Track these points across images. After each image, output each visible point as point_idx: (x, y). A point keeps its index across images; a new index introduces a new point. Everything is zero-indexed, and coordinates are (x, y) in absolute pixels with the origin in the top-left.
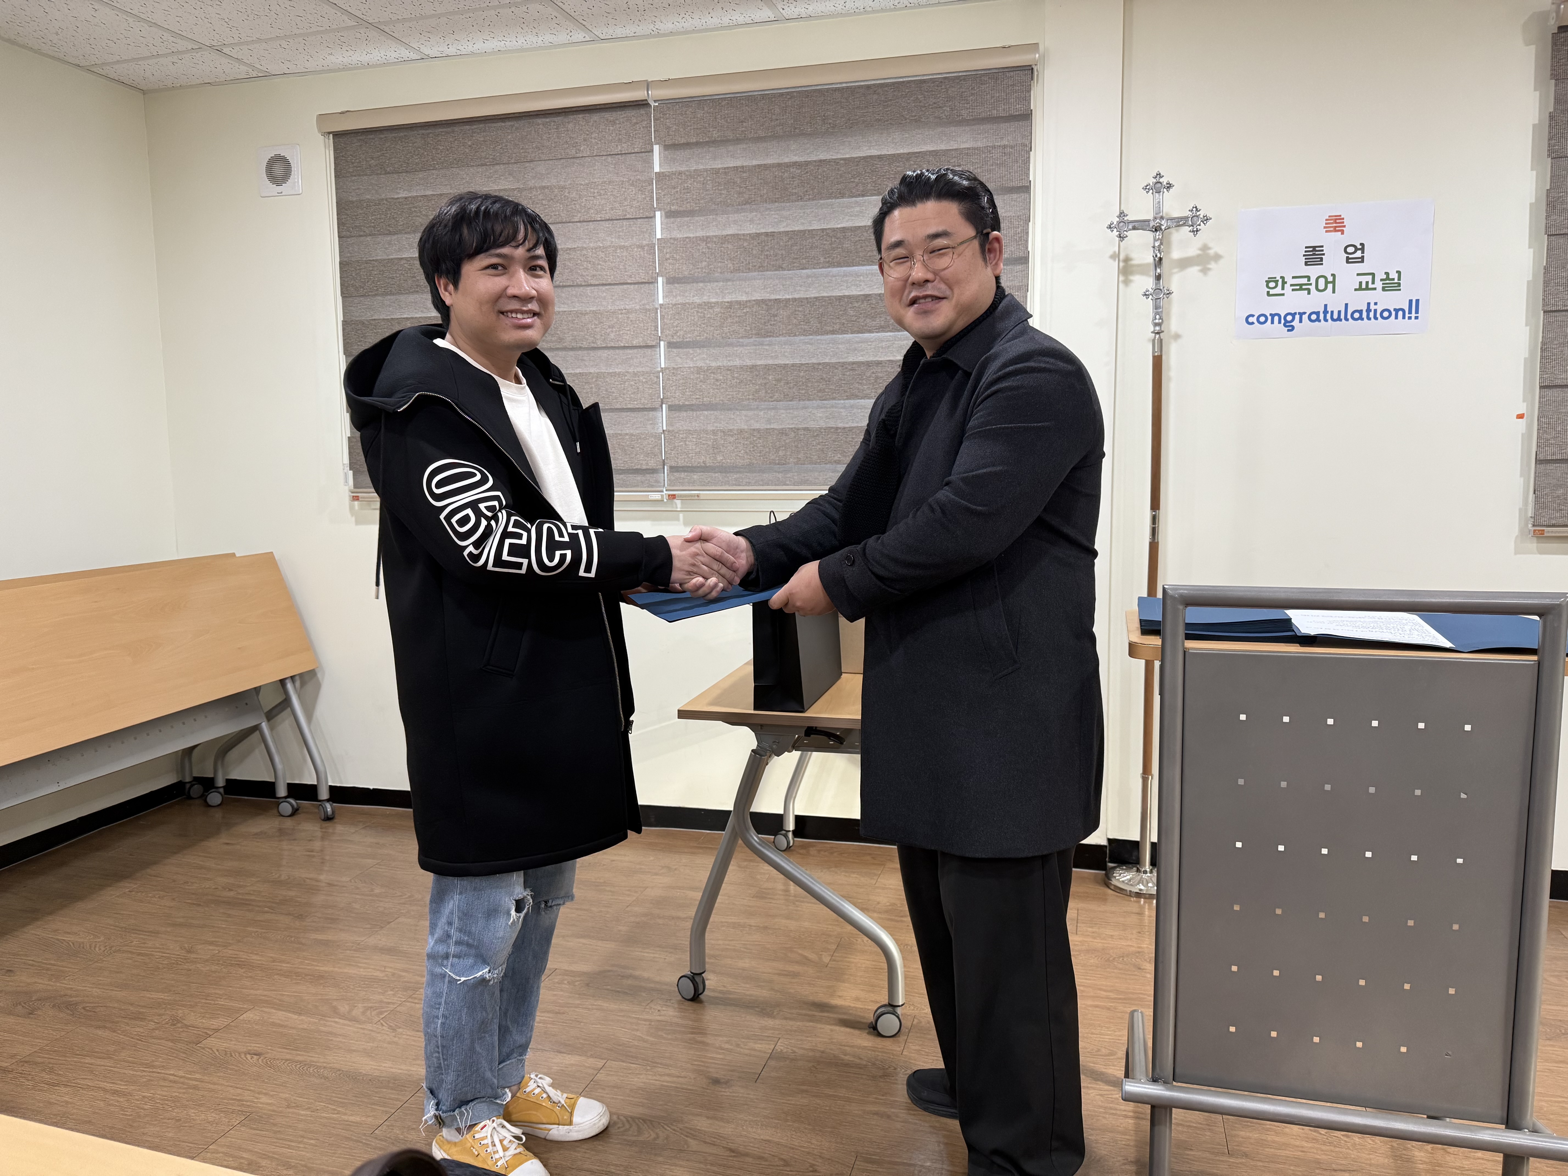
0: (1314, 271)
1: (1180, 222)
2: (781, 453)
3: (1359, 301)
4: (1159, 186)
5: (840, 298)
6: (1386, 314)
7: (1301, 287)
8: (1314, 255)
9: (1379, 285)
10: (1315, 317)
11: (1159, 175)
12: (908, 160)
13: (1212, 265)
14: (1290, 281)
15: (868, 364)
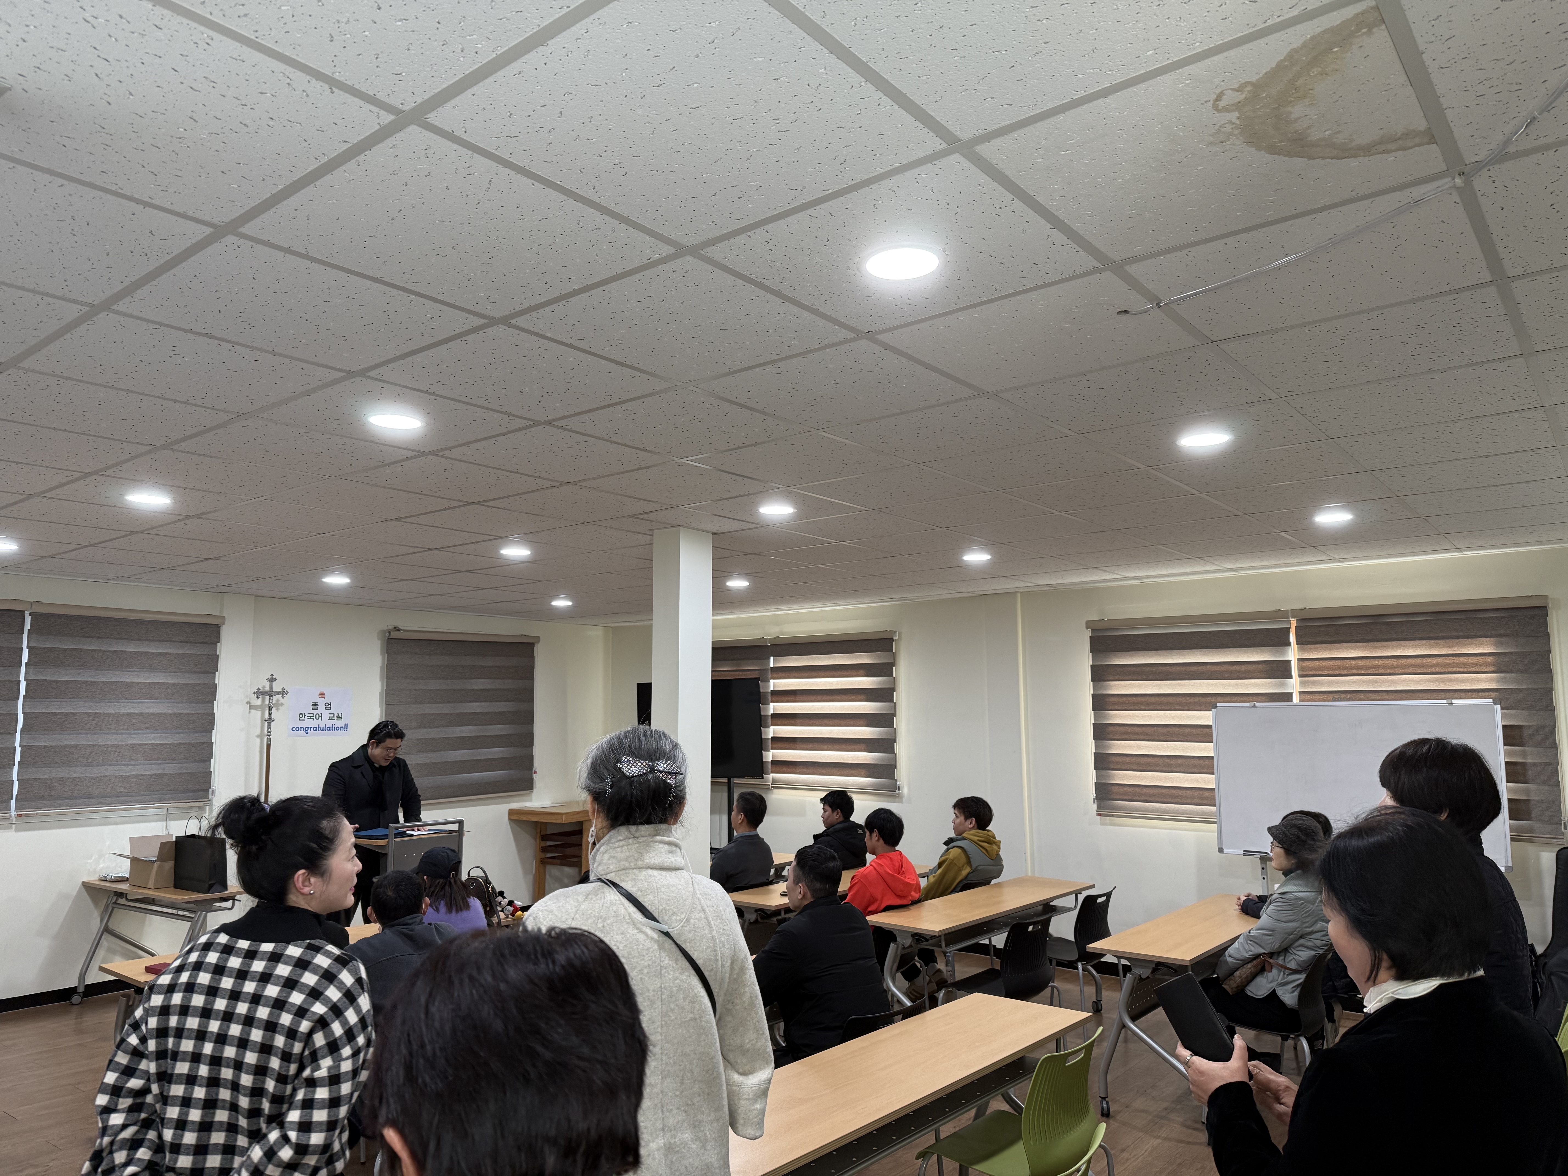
0: (315, 712)
1: (279, 693)
2: (90, 789)
3: (329, 723)
4: (272, 680)
5: (128, 714)
6: (338, 729)
7: (310, 718)
8: (315, 706)
9: (335, 718)
10: (315, 729)
11: (272, 675)
12: (165, 655)
13: (280, 708)
14: (307, 715)
15: (141, 745)
